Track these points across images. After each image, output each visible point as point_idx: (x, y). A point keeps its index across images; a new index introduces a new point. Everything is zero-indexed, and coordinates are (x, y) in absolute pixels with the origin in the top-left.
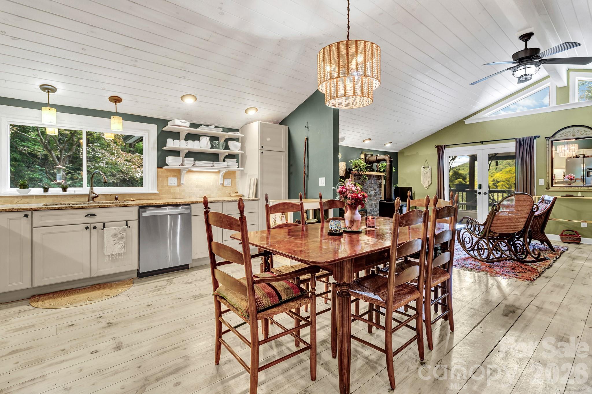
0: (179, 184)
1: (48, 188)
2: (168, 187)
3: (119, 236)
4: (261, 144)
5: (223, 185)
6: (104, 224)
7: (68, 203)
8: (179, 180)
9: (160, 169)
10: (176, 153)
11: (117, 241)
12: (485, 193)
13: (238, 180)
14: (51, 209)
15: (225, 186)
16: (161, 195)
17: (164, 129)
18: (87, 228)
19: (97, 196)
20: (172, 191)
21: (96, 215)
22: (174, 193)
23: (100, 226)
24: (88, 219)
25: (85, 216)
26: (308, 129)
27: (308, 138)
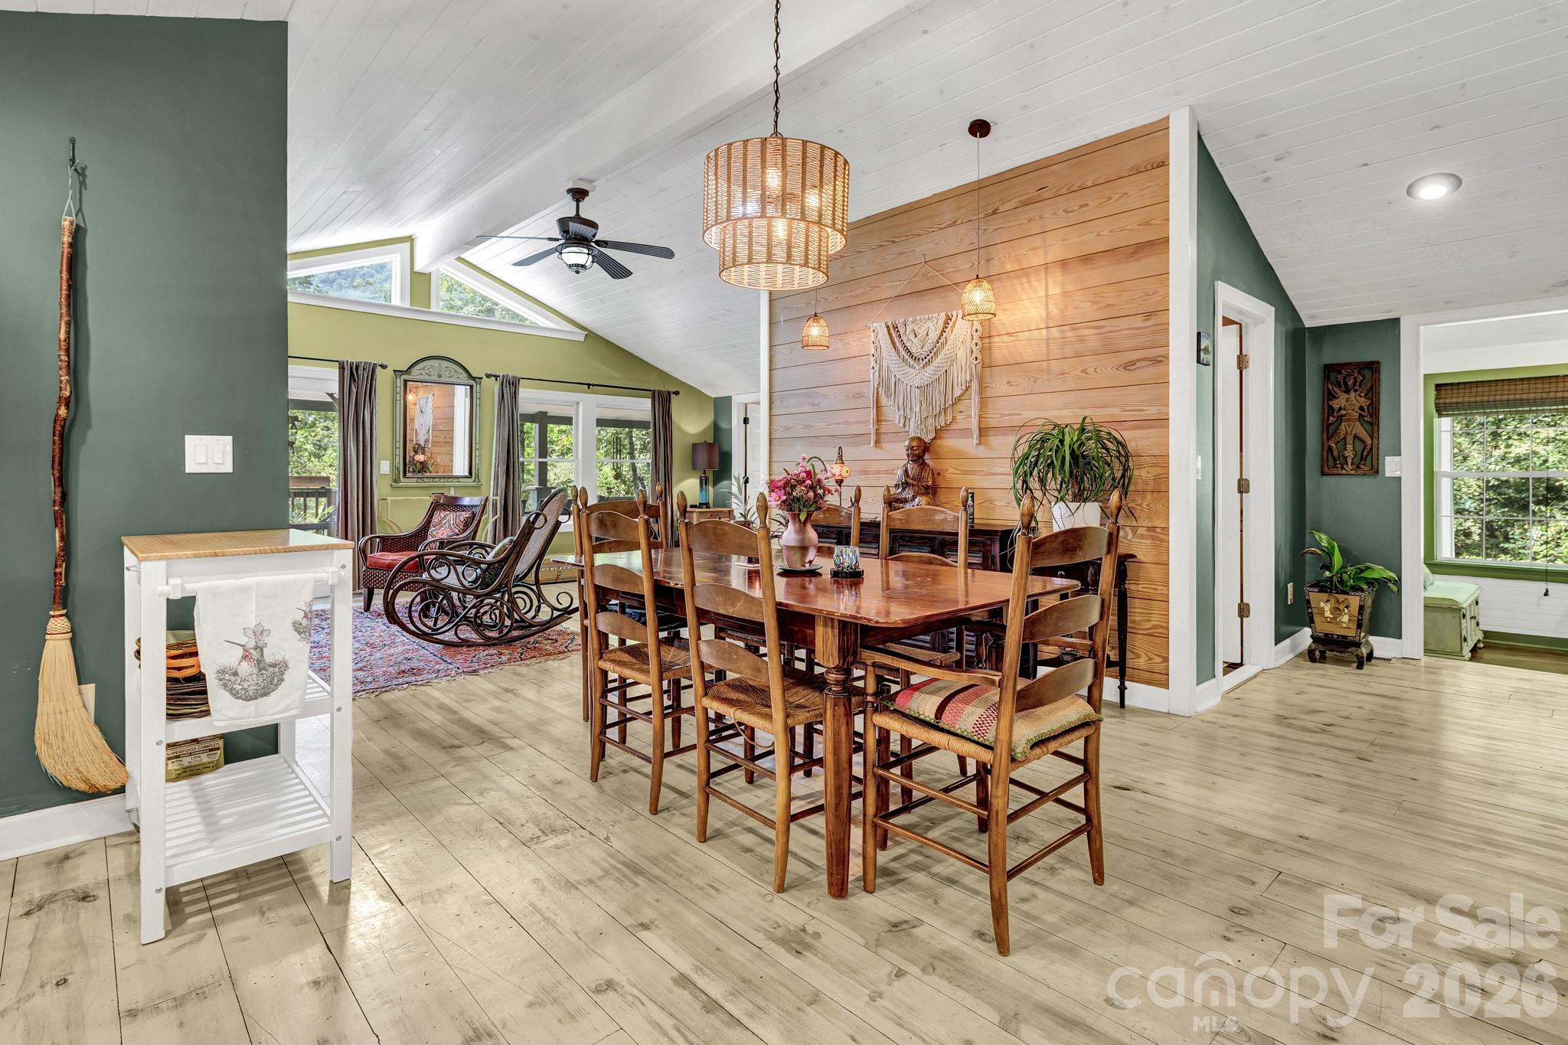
26: (84, 176)
27: (83, 226)
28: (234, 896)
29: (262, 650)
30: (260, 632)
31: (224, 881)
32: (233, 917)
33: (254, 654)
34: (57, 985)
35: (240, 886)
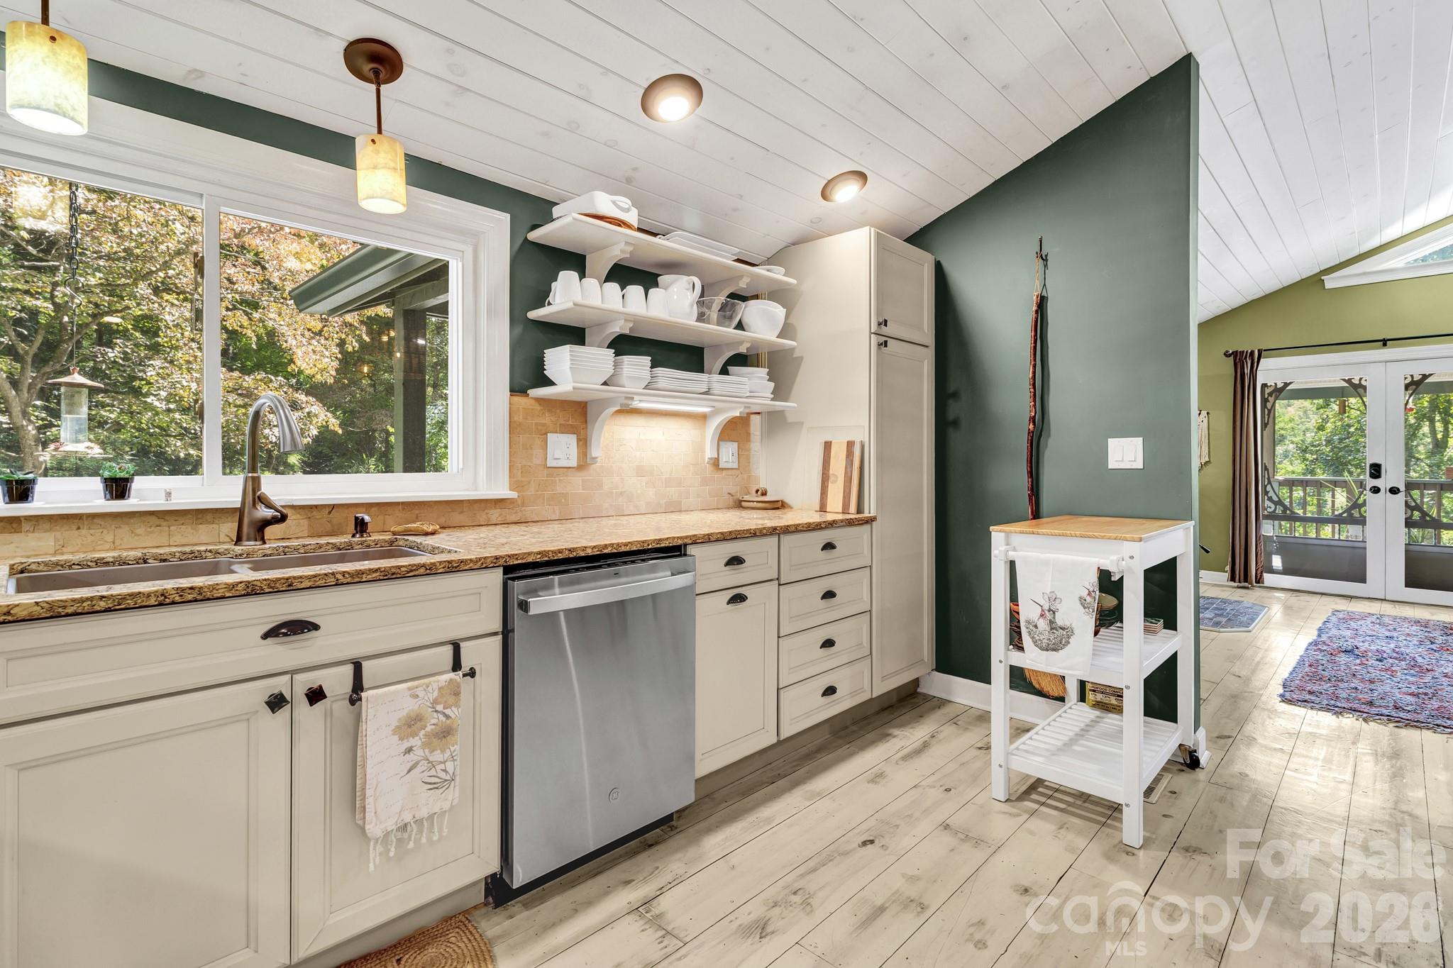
0: (584, 462)
1: (33, 481)
2: (546, 471)
3: (429, 728)
4: (878, 314)
5: (715, 463)
6: (358, 667)
7: (138, 554)
8: (584, 443)
9: (520, 400)
10: (574, 334)
11: (418, 753)
12: (1394, 491)
13: (755, 445)
14: (70, 610)
15: (723, 469)
16: (523, 505)
17: (534, 236)
18: (276, 703)
19: (283, 518)
20: (559, 489)
21: (316, 627)
22: (565, 495)
23: (337, 682)
24: (280, 648)
25: (266, 636)
26: (1046, 260)
27: (1046, 295)
28: (1062, 806)
29: (1054, 613)
30: (1053, 599)
31: (1069, 793)
32: (1046, 818)
33: (1050, 613)
34: (946, 790)
35: (1074, 803)
